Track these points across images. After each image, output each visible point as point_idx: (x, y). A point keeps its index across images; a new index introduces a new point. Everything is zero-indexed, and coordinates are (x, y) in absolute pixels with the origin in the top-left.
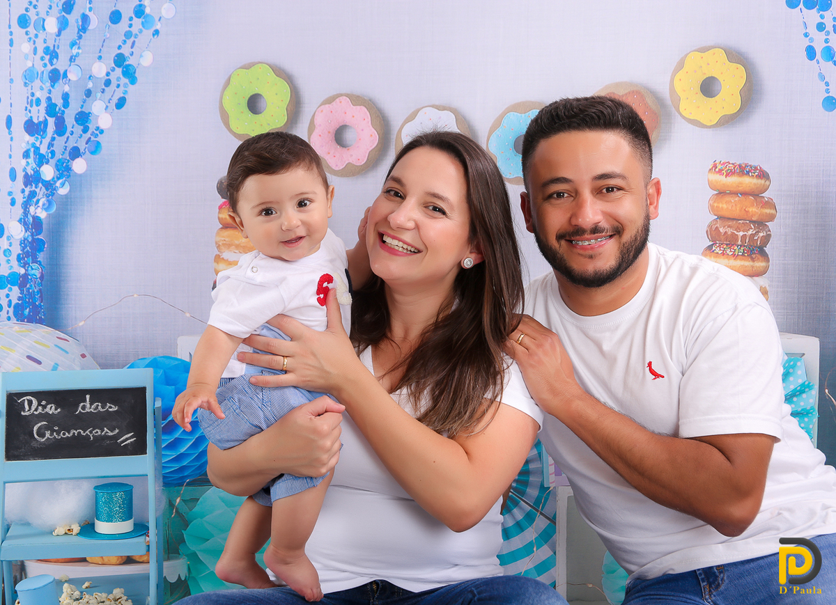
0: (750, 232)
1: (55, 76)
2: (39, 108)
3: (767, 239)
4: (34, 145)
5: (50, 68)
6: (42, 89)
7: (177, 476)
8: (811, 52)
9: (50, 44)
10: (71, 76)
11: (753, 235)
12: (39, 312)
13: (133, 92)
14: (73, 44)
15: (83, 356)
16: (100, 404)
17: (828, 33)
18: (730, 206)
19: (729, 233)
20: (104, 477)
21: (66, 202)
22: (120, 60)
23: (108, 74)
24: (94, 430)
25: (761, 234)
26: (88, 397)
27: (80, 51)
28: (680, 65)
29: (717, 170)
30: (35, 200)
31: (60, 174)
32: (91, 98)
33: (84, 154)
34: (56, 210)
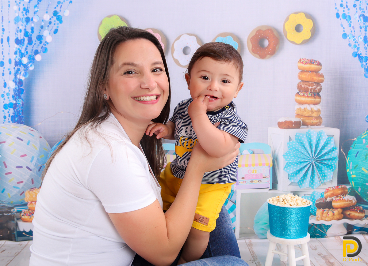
0: (314, 87)
1: (28, 20)
2: (21, 33)
3: (320, 90)
4: (19, 49)
5: (26, 16)
6: (22, 25)
8: (338, 15)
9: (26, 6)
10: (35, 20)
11: (315, 88)
12: (22, 119)
13: (61, 27)
14: (36, 6)
15: (41, 137)
17: (344, 8)
18: (306, 76)
19: (306, 87)
21: (33, 73)
22: (55, 13)
23: (50, 19)
25: (318, 88)
27: (38, 9)
28: (287, 19)
29: (301, 62)
30: (19, 72)
31: (30, 61)
32: (43, 29)
33: (40, 53)
34: (29, 76)
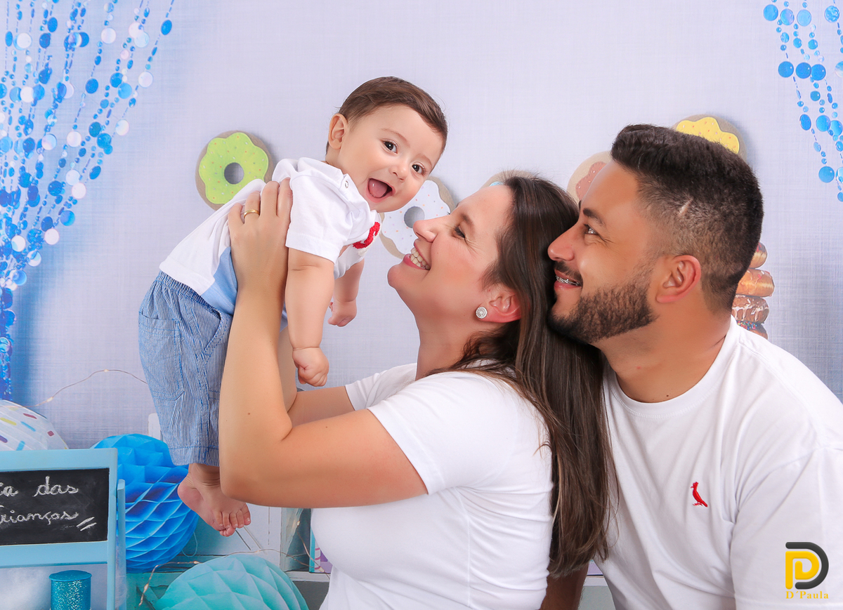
0: (747, 307)
1: (29, 146)
2: (12, 178)
3: (764, 314)
4: (6, 216)
5: (24, 137)
6: (16, 158)
7: (145, 561)
8: (806, 122)
9: (26, 114)
10: (47, 146)
11: (749, 311)
12: (6, 388)
13: (108, 162)
14: (49, 114)
15: (51, 434)
16: (60, 486)
17: (823, 103)
20: (61, 564)
21: (37, 274)
22: (95, 129)
23: (83, 143)
24: (52, 514)
25: (758, 310)
26: (47, 478)
27: (55, 121)
30: (5, 271)
31: (32, 245)
32: (65, 168)
33: (57, 224)
34: (27, 282)
